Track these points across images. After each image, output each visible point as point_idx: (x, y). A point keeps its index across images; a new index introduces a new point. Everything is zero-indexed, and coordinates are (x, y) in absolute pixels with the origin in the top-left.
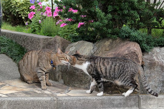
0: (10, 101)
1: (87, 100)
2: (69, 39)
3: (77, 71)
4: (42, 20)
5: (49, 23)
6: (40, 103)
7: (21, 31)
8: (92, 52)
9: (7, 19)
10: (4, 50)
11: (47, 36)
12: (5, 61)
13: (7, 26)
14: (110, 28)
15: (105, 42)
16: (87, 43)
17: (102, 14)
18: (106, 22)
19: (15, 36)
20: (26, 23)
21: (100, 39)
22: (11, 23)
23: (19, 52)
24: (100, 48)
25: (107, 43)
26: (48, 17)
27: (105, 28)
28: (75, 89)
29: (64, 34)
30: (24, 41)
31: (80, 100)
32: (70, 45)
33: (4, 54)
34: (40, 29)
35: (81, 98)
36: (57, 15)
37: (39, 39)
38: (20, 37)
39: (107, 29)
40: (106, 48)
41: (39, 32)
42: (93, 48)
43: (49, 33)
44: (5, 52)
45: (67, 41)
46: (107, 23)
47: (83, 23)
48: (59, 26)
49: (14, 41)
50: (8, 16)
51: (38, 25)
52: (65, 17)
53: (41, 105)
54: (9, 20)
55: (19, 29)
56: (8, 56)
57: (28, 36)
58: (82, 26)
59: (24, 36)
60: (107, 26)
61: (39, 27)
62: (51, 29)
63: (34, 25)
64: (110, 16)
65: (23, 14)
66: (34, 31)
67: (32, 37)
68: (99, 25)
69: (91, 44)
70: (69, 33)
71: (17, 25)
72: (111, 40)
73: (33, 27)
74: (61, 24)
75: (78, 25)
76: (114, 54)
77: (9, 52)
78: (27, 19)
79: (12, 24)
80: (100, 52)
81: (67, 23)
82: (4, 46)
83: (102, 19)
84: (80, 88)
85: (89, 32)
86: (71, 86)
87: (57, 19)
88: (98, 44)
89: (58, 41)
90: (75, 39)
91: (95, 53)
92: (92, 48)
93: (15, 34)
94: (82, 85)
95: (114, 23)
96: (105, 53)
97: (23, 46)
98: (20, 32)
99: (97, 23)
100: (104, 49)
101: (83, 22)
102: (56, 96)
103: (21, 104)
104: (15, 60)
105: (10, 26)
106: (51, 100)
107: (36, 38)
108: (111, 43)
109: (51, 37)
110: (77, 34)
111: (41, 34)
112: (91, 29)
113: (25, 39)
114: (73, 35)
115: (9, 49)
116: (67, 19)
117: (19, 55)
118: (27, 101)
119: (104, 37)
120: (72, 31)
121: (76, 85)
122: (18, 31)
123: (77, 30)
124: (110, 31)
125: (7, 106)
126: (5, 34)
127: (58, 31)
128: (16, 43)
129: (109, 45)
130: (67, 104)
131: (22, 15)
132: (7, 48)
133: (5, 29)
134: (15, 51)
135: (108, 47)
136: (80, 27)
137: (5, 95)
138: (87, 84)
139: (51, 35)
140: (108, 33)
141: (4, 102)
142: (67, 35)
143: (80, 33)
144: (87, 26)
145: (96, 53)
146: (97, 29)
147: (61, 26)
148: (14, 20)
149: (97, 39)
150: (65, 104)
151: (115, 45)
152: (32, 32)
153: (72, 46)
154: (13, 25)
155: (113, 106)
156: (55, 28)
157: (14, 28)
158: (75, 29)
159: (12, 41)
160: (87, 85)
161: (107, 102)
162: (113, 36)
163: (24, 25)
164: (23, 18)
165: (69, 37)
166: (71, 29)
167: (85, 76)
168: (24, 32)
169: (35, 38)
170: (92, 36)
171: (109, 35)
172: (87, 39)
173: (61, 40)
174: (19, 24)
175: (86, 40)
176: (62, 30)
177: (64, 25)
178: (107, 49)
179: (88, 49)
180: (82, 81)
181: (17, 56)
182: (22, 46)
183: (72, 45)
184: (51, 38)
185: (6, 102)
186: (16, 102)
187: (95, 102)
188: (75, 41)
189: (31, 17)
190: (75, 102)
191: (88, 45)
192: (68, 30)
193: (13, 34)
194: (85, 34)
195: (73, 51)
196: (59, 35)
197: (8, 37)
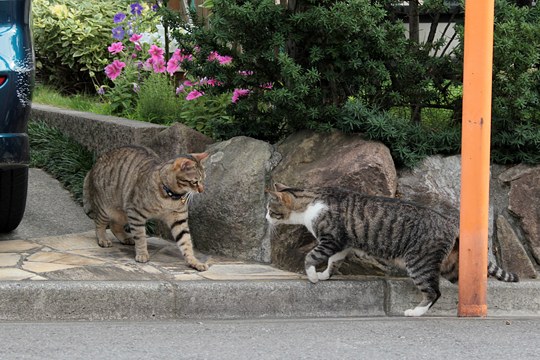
0: (53, 290)
1: (253, 289)
2: (210, 131)
3: (229, 215)
4: (140, 81)
5: (156, 89)
6: (132, 297)
7: (85, 108)
8: (268, 165)
9: (48, 78)
10: (40, 159)
11: (152, 122)
12: (41, 185)
13: (50, 95)
14: (314, 106)
15: (302, 141)
16: (254, 143)
17: (295, 70)
18: (305, 89)
19: (69, 121)
20: (100, 89)
21: (288, 133)
22: (59, 87)
23: (78, 164)
24: (289, 157)
25: (307, 144)
26: (156, 73)
27: (301, 106)
28: (221, 260)
29: (196, 118)
30: (91, 134)
31: (234, 291)
32: (211, 148)
33: (39, 168)
34: (134, 104)
35: (238, 285)
36: (179, 69)
37: (130, 130)
38: (83, 125)
39: (308, 108)
40: (304, 156)
41: (132, 112)
42: (270, 155)
43: (156, 114)
44: (41, 162)
45: (204, 136)
46: (307, 93)
47: (244, 91)
48: (184, 97)
49: (66, 134)
50: (53, 70)
51: (130, 96)
52: (198, 74)
53: (132, 303)
54: (53, 80)
55: (80, 104)
56: (50, 173)
57: (102, 123)
58: (241, 97)
59: (93, 121)
60: (308, 100)
61: (132, 99)
62: (163, 103)
63: (118, 95)
64: (314, 73)
65: (92, 65)
66: (118, 111)
67: (112, 126)
68: (286, 97)
69: (265, 144)
70: (210, 116)
71: (76, 93)
72: (316, 136)
73: (117, 99)
74: (189, 92)
75: (233, 97)
76: (324, 172)
77: (53, 162)
78: (101, 77)
79: (62, 89)
80: (287, 166)
81: (203, 90)
82: (40, 146)
83: (293, 82)
84: (234, 258)
85: (260, 114)
86: (211, 254)
87: (177, 80)
88: (283, 146)
89: (180, 137)
90: (225, 133)
91: (274, 168)
92: (268, 155)
93: (69, 117)
94: (239, 250)
95: (325, 91)
96: (302, 169)
97: (89, 149)
98: (82, 110)
99: (282, 92)
100: (298, 159)
101: (244, 87)
102: (172, 281)
103: (82, 300)
104: (67, 184)
105: (56, 96)
106: (159, 290)
107: (123, 127)
108: (318, 144)
109: (162, 126)
110: (229, 120)
111: (136, 118)
112: (266, 107)
113: (96, 130)
114: (220, 121)
115: (52, 155)
116: (204, 80)
117: (78, 170)
118: (96, 291)
119: (300, 127)
120: (216, 112)
121: (226, 251)
122: (76, 108)
123: (231, 109)
124: (314, 112)
125: (46, 304)
126: (42, 115)
127: (180, 111)
128: (71, 139)
129: (312, 149)
130: (200, 300)
131: (89, 67)
132: (47, 151)
133: (45, 102)
134: (69, 161)
135: (310, 153)
136: (237, 101)
137: (40, 274)
138: (254, 249)
139: (162, 122)
140: (310, 118)
141: (37, 292)
142: (203, 120)
143: (238, 115)
144: (255, 98)
145: (278, 169)
146: (283, 106)
147: (188, 99)
148: (68, 79)
149: (281, 134)
150: (197, 299)
151: (327, 149)
152: (114, 112)
153: (216, 151)
154: (64, 94)
155: (320, 308)
156: (172, 101)
157: (67, 100)
158: (224, 105)
159: (60, 135)
160: (253, 252)
161: (305, 296)
162: (321, 125)
163: (93, 92)
164: (92, 74)
165: (208, 125)
166: (215, 105)
167: (249, 229)
168: (95, 112)
169: (120, 128)
170: (267, 125)
171: (312, 124)
172: (254, 133)
173: (189, 134)
174: (81, 90)
175: (253, 136)
176: (191, 107)
177: (195, 95)
178: (307, 159)
179: (257, 157)
180: (240, 241)
181: (73, 173)
182: (86, 147)
183: (216, 147)
184: (162, 129)
185: (43, 294)
186: (69, 293)
187: (273, 297)
188: (224, 138)
189: (112, 73)
190: (221, 295)
191: (256, 149)
192: (205, 108)
193: (63, 116)
194: (250, 118)
195: (219, 163)
196: (182, 121)
197: (50, 124)
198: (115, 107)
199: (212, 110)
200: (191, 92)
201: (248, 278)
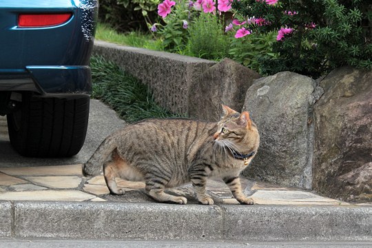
0: (112, 211)
1: (296, 214)
2: (256, 67)
3: (274, 145)
4: (190, 20)
5: (206, 27)
6: (184, 219)
7: (140, 44)
8: (311, 99)
9: (105, 16)
10: (97, 91)
11: (202, 58)
12: (99, 115)
13: (106, 33)
14: (355, 43)
15: (343, 76)
16: (298, 78)
17: (339, 10)
18: (347, 27)
19: (125, 56)
20: (152, 27)
21: (330, 69)
22: (114, 25)
23: (133, 96)
24: (330, 91)
25: (348, 79)
26: (205, 13)
27: (343, 44)
28: (266, 186)
29: (243, 55)
30: (146, 68)
31: (278, 215)
32: (258, 82)
33: (97, 99)
34: (185, 41)
35: (281, 210)
36: (229, 9)
37: (183, 65)
38: (138, 60)
39: (349, 46)
40: (344, 91)
41: (183, 48)
42: (313, 89)
43: (206, 50)
44: (100, 94)
45: (251, 71)
46: (349, 32)
47: (290, 30)
48: (232, 36)
49: (123, 68)
50: (109, 9)
51: (180, 33)
52: (248, 13)
53: (184, 224)
54: (109, 19)
55: (135, 40)
56: (107, 103)
57: (156, 58)
58: (286, 36)
59: (147, 56)
60: (349, 38)
61: (183, 37)
62: (213, 41)
63: (170, 32)
64: (356, 13)
65: (145, 4)
66: (170, 47)
67: (166, 61)
68: (330, 35)
69: (308, 79)
70: (256, 53)
71: (130, 31)
72: (356, 72)
73: (169, 36)
74: (237, 30)
75: (278, 36)
76: (364, 106)
77: (110, 94)
78: (153, 16)
79: (117, 27)
80: (329, 100)
81: (251, 28)
82: (98, 79)
83: (336, 21)
84: (278, 185)
85: (304, 51)
86: (257, 180)
87: (226, 19)
88: (325, 81)
89: (229, 72)
90: (271, 68)
91: (317, 101)
92: (310, 89)
93: (125, 53)
94: (283, 177)
95: (365, 31)
96: (342, 103)
97: (144, 82)
98: (136, 46)
99: (326, 31)
100: (339, 93)
101: (290, 26)
102: (221, 204)
103: (138, 220)
104: (123, 114)
105: (112, 33)
106: (209, 213)
107: (175, 62)
108: (358, 80)
109: (212, 61)
110: (274, 56)
111: (187, 54)
112: (307, 44)
113: (150, 64)
114: (265, 57)
115: (109, 88)
116: (251, 20)
117: (133, 101)
118: (151, 212)
119: (341, 63)
120: (262, 49)
121: (271, 178)
122: (131, 44)
123: (277, 46)
124: (355, 50)
125: (105, 224)
126: (101, 50)
127: (228, 48)
128: (127, 73)
129: (352, 83)
130: (247, 222)
131: (142, 7)
132: (105, 84)
133: (102, 38)
134: (126, 93)
135: (350, 88)
136: (282, 38)
137: (100, 196)
138: (296, 176)
139: (212, 57)
140: (352, 56)
141: (97, 212)
142: (249, 56)
143: (282, 52)
144: (299, 36)
145: (320, 102)
146: (325, 43)
147: (236, 36)
148: (123, 17)
149: (323, 70)
150: (244, 222)
151: (366, 84)
152: (167, 49)
153: (263, 85)
154: (119, 31)
155: (359, 233)
156: (220, 39)
157: (122, 37)
158: (270, 43)
159: (116, 69)
160: (296, 180)
161: (344, 221)
162: (361, 62)
163: (146, 30)
164: (145, 13)
165: (255, 62)
166: (261, 43)
167: (292, 158)
168: (149, 48)
169: (173, 63)
170: (311, 61)
171: (353, 61)
172: (299, 69)
173: (237, 69)
174: (135, 28)
175: (297, 72)
176: (239, 44)
177: (243, 33)
178: (348, 94)
179: (300, 91)
180: (283, 169)
181: (128, 104)
182: (141, 81)
183: (263, 82)
184: (212, 64)
185: (102, 214)
186: (126, 214)
187: (314, 221)
188: (270, 73)
189: (164, 11)
190: (266, 218)
191: (300, 84)
192: (253, 46)
193: (119, 51)
194: (294, 55)
195: (265, 96)
196: (231, 57)
197: (107, 58)
198: (167, 43)
199: (259, 47)
200: (240, 30)
201: (290, 203)
